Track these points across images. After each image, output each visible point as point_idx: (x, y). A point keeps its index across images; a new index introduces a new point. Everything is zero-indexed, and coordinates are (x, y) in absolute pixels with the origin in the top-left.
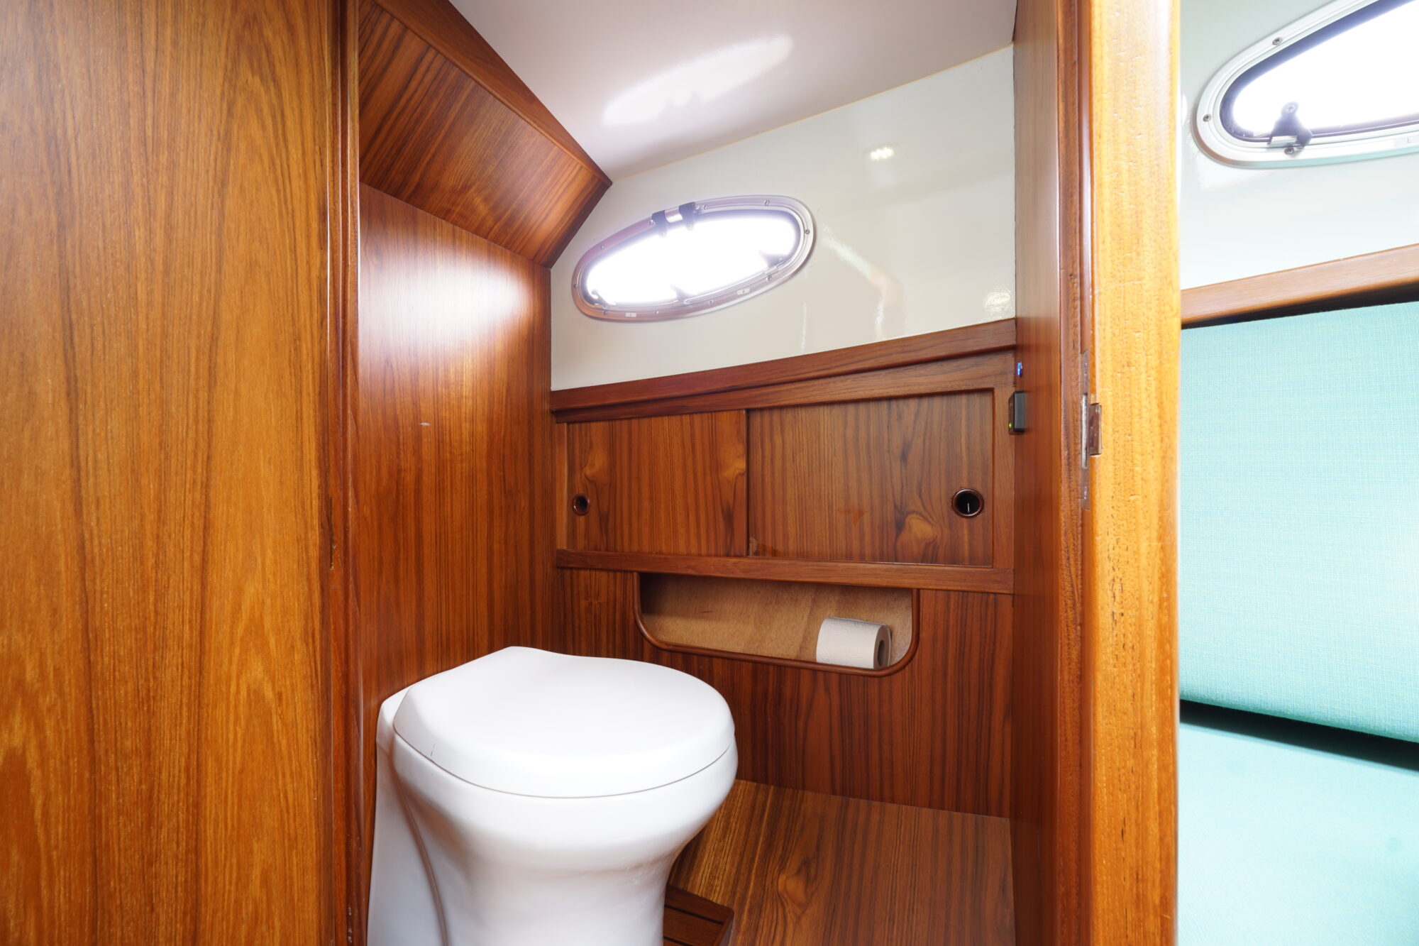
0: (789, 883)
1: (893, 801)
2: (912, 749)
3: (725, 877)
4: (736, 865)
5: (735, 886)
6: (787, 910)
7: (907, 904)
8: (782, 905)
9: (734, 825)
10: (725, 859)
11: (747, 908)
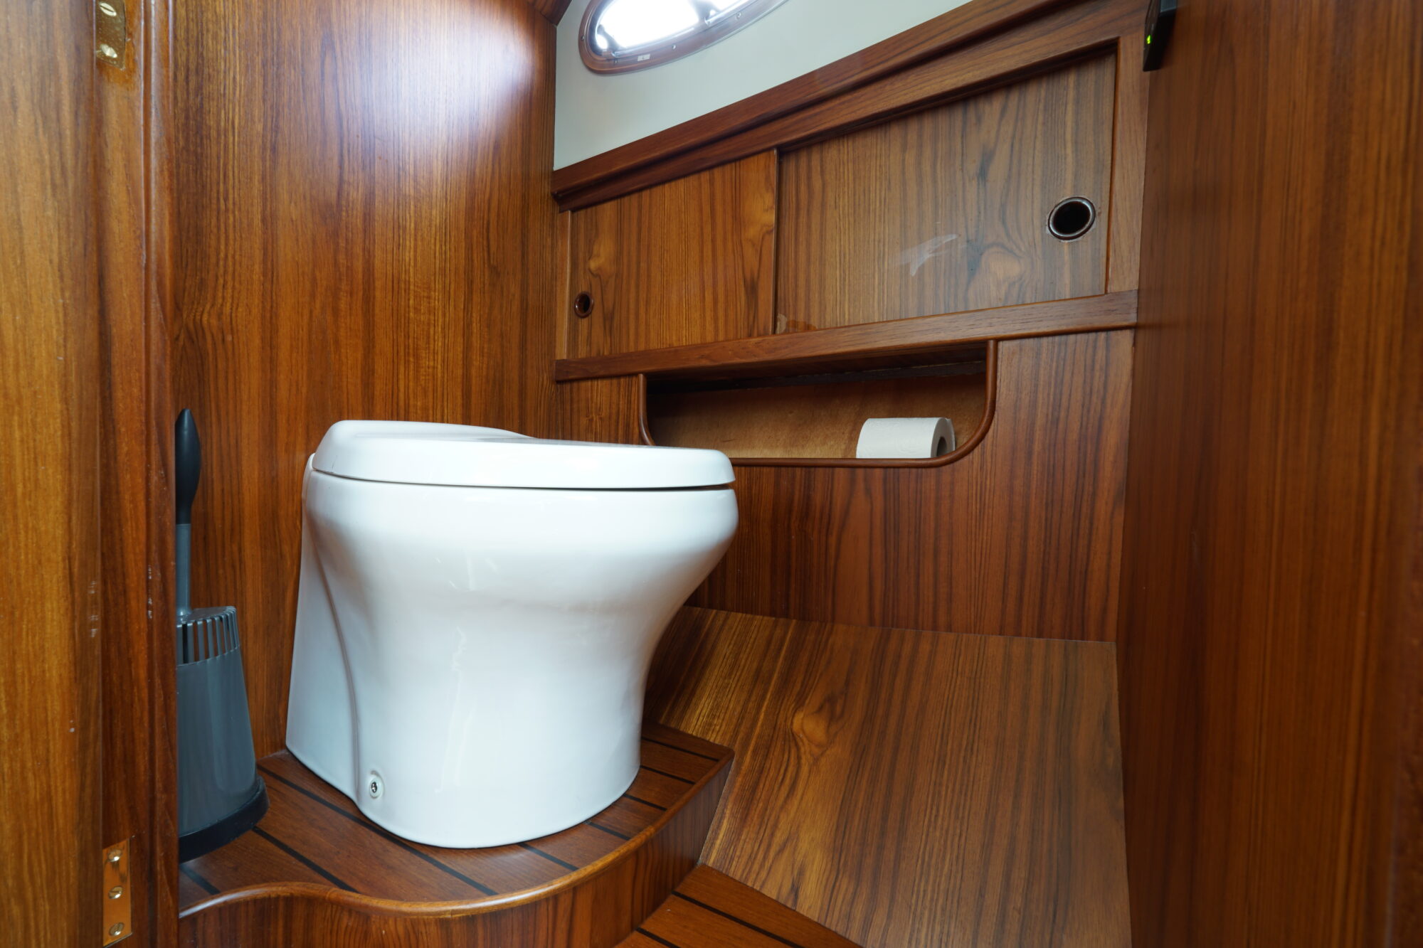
0: (808, 725)
1: (949, 628)
2: (978, 558)
3: (727, 716)
4: (742, 703)
5: (738, 725)
6: (802, 750)
7: (964, 743)
8: (797, 745)
9: (743, 661)
10: (729, 696)
11: (751, 748)
